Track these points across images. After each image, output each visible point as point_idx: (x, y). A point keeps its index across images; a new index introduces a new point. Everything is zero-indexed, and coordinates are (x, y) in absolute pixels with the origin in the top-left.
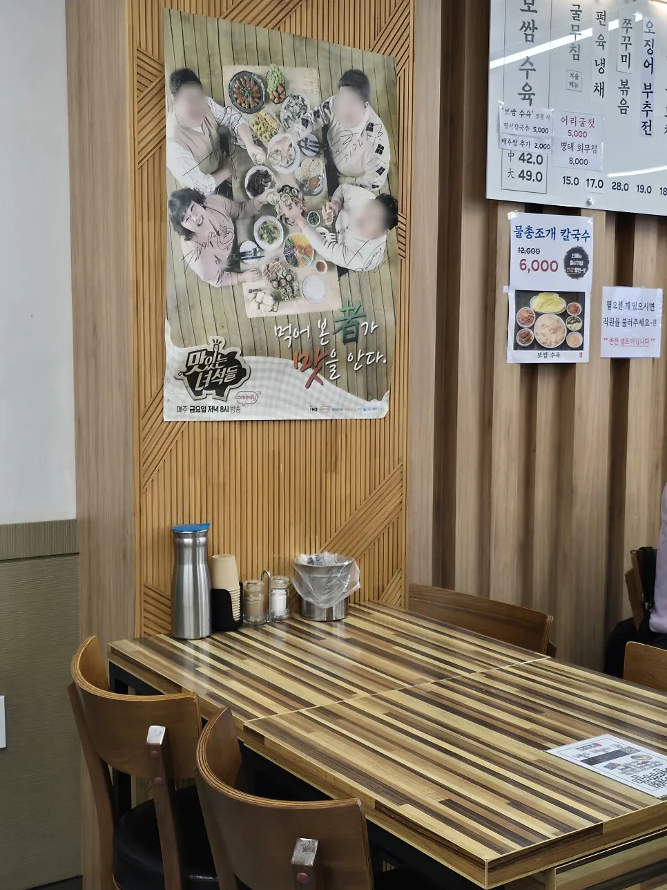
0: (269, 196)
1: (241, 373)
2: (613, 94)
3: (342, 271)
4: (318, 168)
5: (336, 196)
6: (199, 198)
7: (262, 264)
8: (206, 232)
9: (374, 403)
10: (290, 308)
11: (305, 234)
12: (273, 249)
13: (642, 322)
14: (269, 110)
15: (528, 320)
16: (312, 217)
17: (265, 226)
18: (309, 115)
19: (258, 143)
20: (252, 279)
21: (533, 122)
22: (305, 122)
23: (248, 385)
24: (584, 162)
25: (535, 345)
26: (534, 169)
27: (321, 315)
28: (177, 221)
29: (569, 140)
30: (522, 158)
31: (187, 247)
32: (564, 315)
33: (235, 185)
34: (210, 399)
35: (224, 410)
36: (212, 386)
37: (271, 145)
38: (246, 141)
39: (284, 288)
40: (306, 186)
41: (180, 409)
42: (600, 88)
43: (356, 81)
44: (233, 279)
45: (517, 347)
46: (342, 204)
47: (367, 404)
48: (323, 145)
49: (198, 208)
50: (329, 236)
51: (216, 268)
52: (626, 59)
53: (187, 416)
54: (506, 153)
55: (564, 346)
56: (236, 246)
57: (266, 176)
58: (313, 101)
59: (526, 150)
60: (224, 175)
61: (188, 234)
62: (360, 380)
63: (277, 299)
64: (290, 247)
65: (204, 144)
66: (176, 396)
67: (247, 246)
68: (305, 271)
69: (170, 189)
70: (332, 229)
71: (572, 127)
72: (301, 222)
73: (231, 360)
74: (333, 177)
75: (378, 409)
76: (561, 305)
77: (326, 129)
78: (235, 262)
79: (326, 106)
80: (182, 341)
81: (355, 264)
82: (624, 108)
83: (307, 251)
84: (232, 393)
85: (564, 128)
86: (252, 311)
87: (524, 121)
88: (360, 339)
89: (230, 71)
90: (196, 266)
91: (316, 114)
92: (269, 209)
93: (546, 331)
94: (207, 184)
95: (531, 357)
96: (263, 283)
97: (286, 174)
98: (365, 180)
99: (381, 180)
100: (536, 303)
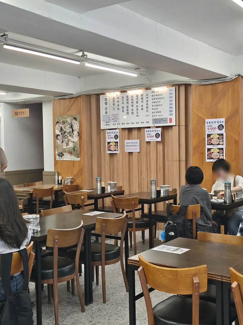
0: (66, 134)
1: (63, 155)
2: (121, 109)
3: (74, 142)
4: (71, 130)
5: (73, 133)
6: (59, 135)
7: (65, 142)
8: (60, 139)
9: (79, 158)
10: (68, 147)
11: (70, 138)
12: (66, 140)
13: (135, 146)
14: (65, 124)
15: (109, 146)
16: (70, 136)
17: (66, 137)
18: (70, 124)
19: (65, 128)
20: (64, 144)
21: (107, 117)
22: (69, 125)
23: (64, 156)
24: (116, 121)
25: (111, 150)
26: (108, 124)
27: (71, 148)
28: (57, 138)
29: (113, 118)
30: (106, 122)
31: (58, 141)
32: (115, 145)
33: (62, 133)
34: (61, 158)
35: (62, 159)
36: (61, 156)
37: (66, 128)
38: (63, 128)
39: (67, 144)
40: (70, 132)
41: (58, 159)
42: (118, 109)
43: (75, 119)
44: (62, 144)
45: (108, 151)
46: (74, 134)
47: (78, 159)
48: (72, 127)
49: (59, 136)
50: (72, 138)
51: (61, 143)
52: (123, 103)
53: (59, 160)
54: (103, 122)
55: (115, 150)
56: (63, 140)
57: (66, 132)
58: (70, 122)
59: (106, 121)
60: (61, 132)
61: (58, 139)
62: (76, 156)
63: (67, 146)
64: (68, 139)
65: (59, 129)
66: (57, 157)
67: (64, 140)
68: (70, 142)
69: (56, 135)
70: (73, 137)
71: (114, 116)
72: (69, 136)
73: (62, 153)
74: (73, 130)
75: (79, 159)
76: (115, 144)
77: (72, 125)
78: (62, 142)
79: (72, 122)
80: (57, 151)
81: (75, 141)
82: (123, 111)
83: (70, 140)
84: (63, 157)
85: (113, 116)
86: (64, 148)
87: (106, 117)
88: (75, 150)
89: (62, 121)
90: (59, 143)
91: (70, 123)
92: (66, 135)
93: (112, 148)
94: (60, 133)
95: (110, 152)
96: (65, 144)
97: (68, 131)
98: (76, 130)
99: (78, 130)
100: (111, 144)
